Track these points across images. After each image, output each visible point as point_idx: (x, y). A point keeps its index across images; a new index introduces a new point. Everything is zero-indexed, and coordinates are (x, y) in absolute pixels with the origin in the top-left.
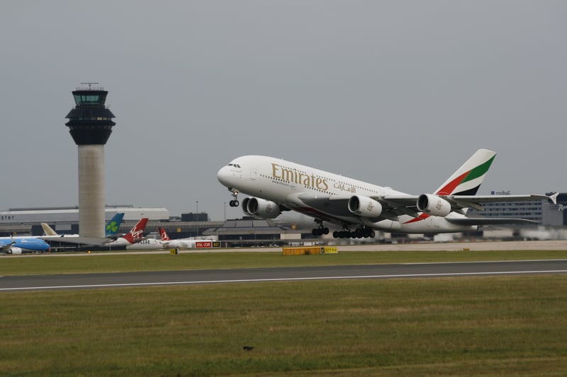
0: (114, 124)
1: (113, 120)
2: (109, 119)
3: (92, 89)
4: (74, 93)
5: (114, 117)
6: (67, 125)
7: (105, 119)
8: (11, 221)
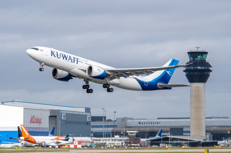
0: (211, 71)
1: (211, 68)
2: (208, 68)
3: (199, 51)
4: (189, 53)
5: (211, 67)
6: (184, 71)
7: (206, 68)
8: (159, 125)
